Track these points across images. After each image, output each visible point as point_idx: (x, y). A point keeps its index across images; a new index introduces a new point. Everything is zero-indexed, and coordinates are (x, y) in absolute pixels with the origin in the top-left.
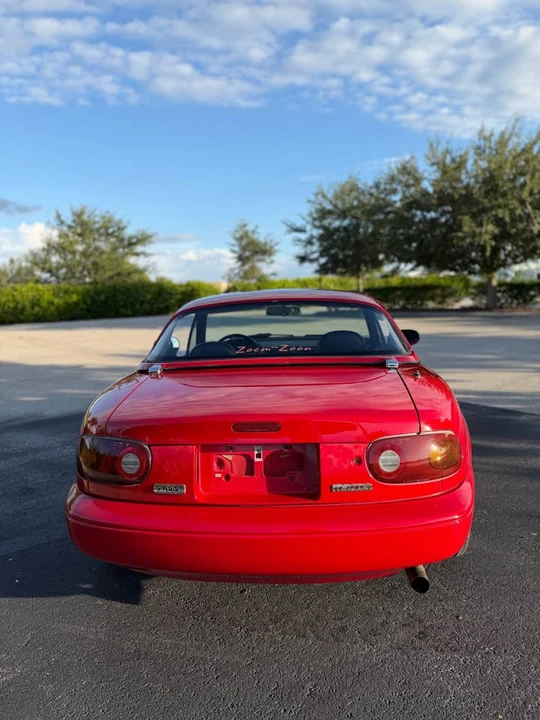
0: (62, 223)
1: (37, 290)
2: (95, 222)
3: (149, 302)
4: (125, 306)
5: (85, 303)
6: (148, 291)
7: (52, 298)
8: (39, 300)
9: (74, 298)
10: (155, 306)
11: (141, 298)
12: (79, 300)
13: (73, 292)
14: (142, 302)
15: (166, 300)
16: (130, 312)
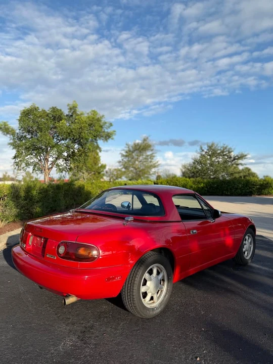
0: (203, 151)
1: (186, 181)
2: (218, 150)
3: (240, 189)
4: (227, 190)
5: (207, 188)
6: (240, 183)
7: (192, 185)
8: (186, 185)
9: (202, 185)
10: (244, 191)
11: (236, 186)
12: (204, 186)
13: (202, 182)
14: (237, 189)
15: (250, 188)
16: (229, 193)
